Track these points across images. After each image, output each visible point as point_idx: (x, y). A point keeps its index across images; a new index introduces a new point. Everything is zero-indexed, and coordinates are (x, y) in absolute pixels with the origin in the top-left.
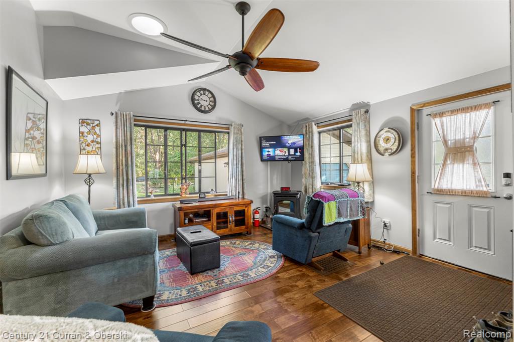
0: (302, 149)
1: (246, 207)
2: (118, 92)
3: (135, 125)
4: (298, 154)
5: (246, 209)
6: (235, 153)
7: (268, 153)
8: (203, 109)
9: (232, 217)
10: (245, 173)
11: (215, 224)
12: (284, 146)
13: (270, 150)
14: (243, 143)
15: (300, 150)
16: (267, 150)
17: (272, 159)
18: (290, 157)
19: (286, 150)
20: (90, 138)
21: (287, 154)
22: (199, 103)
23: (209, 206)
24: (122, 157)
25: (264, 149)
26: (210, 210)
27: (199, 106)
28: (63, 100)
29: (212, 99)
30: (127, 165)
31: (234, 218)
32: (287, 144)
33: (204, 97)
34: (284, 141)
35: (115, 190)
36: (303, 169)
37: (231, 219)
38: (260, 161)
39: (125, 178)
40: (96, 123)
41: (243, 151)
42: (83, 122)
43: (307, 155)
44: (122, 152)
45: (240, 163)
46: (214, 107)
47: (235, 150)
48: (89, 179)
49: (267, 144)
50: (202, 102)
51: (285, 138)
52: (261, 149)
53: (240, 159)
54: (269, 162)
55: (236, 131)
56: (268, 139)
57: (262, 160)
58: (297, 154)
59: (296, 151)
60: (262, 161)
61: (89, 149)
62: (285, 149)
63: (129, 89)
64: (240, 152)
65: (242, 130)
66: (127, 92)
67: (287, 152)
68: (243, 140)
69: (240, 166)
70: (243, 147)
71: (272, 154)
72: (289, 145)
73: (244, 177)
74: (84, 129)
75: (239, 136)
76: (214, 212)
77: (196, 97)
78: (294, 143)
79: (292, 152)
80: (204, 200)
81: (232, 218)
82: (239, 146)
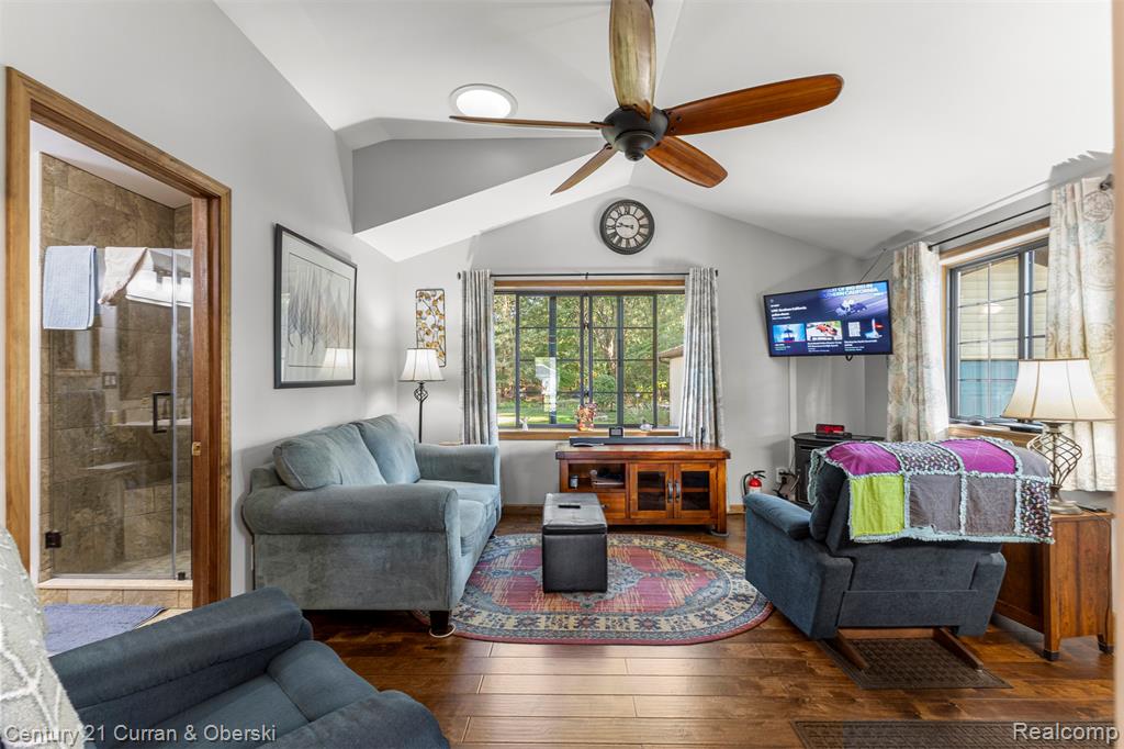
0: (885, 320)
1: (712, 466)
2: (470, 236)
3: (496, 292)
4: (874, 335)
5: (712, 471)
6: (695, 338)
7: (787, 336)
8: (623, 245)
9: (674, 486)
10: (720, 386)
11: (635, 496)
12: (834, 317)
13: (792, 327)
14: (716, 314)
15: (877, 324)
16: (784, 327)
17: (798, 350)
18: (848, 344)
19: (836, 325)
20: (430, 320)
21: (839, 336)
22: (616, 234)
23: (621, 456)
24: (472, 353)
25: (774, 327)
26: (623, 466)
27: (615, 240)
28: (396, 260)
29: (644, 221)
30: (479, 367)
31: (679, 489)
32: (839, 310)
33: (627, 220)
34: (833, 303)
35: (462, 412)
36: (891, 377)
37: (671, 489)
38: (767, 354)
39: (476, 390)
40: (439, 293)
41: (717, 333)
42: (422, 295)
43: (902, 338)
44: (472, 342)
45: (708, 361)
46: (648, 238)
47: (696, 330)
48: (421, 390)
49: (785, 313)
50: (622, 232)
51: (834, 293)
52: (770, 325)
53: (708, 352)
54: (793, 359)
55: (697, 287)
56: (785, 299)
57: (773, 354)
58: (868, 335)
59: (866, 327)
60: (771, 355)
61: (428, 339)
62: (833, 323)
63: (486, 228)
64: (707, 335)
65: (715, 284)
66: (485, 234)
67: (839, 330)
68: (716, 305)
69: (707, 369)
70: (717, 324)
71: (797, 337)
72: (844, 312)
73: (719, 396)
74: (423, 307)
75: (707, 298)
76: (633, 471)
77: (610, 222)
78: (860, 306)
79: (855, 329)
80: (619, 440)
81: (675, 488)
82: (707, 322)
